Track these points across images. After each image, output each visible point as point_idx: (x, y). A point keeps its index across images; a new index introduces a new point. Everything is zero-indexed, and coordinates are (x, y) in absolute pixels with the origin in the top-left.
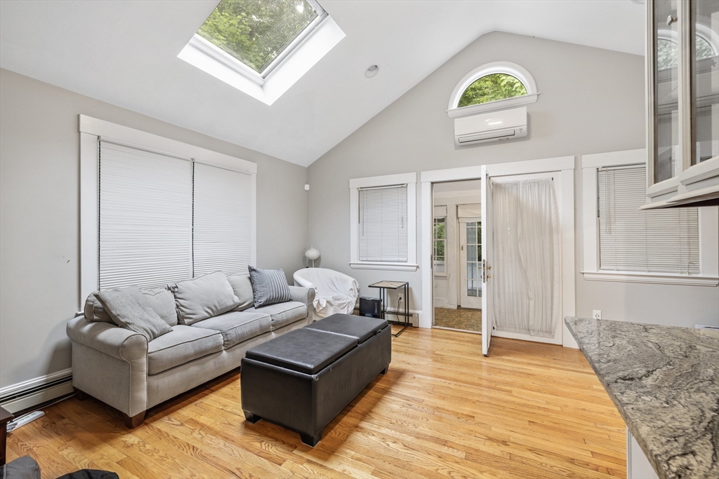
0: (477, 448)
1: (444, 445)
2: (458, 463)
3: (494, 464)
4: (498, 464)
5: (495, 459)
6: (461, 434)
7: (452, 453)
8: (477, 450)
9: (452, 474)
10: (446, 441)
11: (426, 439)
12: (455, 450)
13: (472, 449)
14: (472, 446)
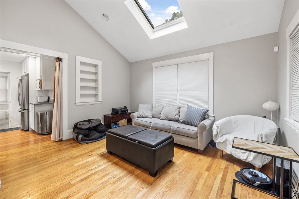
0: (69, 189)
1: (81, 179)
2: (71, 180)
3: (58, 190)
4: (57, 191)
5: (59, 192)
6: (81, 188)
7: (76, 180)
8: (68, 188)
9: (69, 176)
10: (83, 181)
11: (89, 176)
12: (76, 181)
13: (71, 187)
14: (72, 188)
